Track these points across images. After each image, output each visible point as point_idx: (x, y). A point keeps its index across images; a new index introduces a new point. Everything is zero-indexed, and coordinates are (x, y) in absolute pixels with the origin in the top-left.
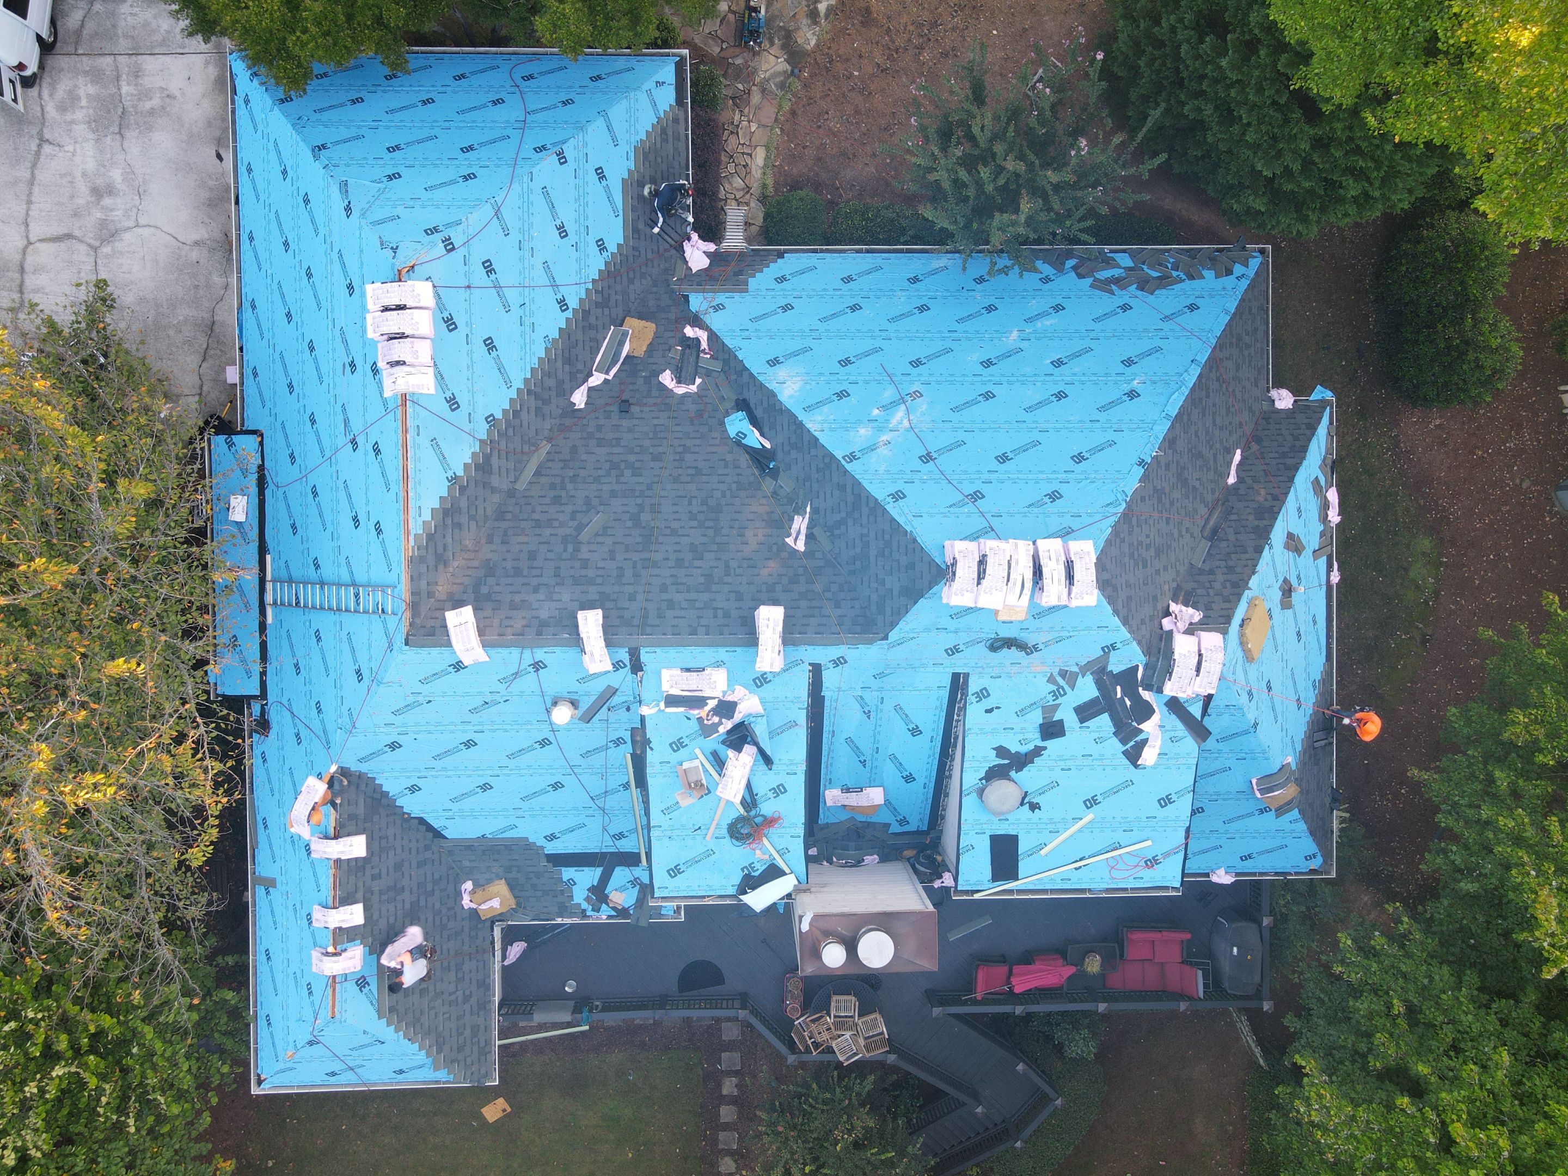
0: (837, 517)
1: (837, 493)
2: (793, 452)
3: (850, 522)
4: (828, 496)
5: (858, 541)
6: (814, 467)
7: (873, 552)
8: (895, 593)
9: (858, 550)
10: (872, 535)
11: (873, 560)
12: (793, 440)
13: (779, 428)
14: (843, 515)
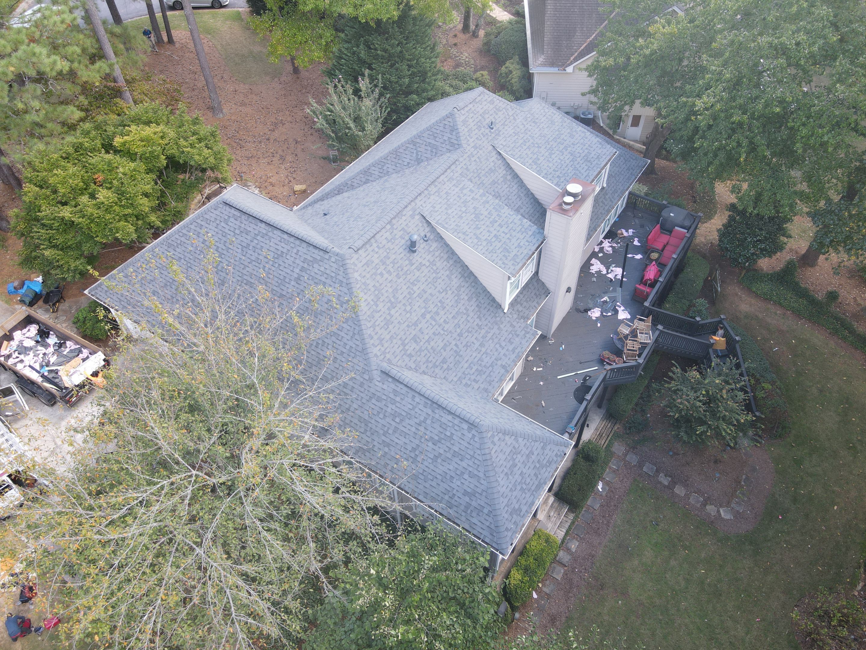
0: (414, 155)
1: (407, 152)
2: (385, 168)
3: (419, 149)
4: (405, 156)
5: (426, 148)
6: (394, 160)
7: (433, 142)
8: (450, 136)
9: (429, 149)
10: (428, 140)
11: (436, 143)
12: (380, 166)
13: (373, 172)
14: (415, 151)
